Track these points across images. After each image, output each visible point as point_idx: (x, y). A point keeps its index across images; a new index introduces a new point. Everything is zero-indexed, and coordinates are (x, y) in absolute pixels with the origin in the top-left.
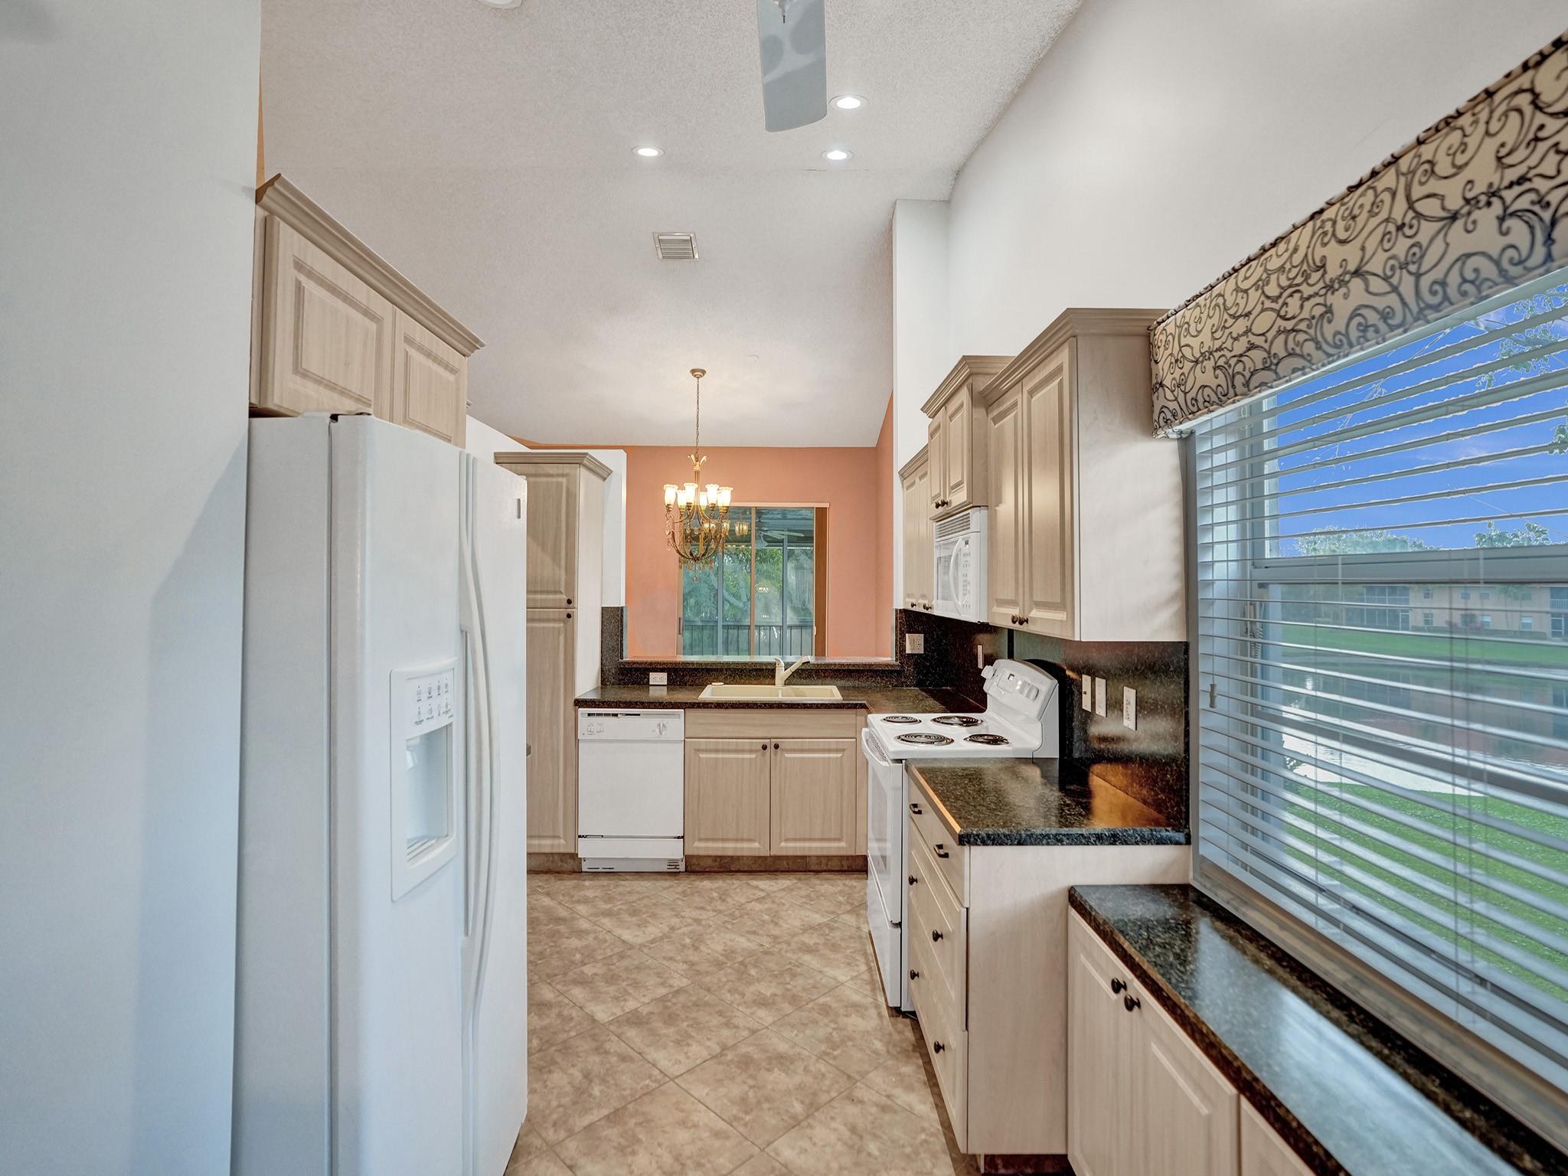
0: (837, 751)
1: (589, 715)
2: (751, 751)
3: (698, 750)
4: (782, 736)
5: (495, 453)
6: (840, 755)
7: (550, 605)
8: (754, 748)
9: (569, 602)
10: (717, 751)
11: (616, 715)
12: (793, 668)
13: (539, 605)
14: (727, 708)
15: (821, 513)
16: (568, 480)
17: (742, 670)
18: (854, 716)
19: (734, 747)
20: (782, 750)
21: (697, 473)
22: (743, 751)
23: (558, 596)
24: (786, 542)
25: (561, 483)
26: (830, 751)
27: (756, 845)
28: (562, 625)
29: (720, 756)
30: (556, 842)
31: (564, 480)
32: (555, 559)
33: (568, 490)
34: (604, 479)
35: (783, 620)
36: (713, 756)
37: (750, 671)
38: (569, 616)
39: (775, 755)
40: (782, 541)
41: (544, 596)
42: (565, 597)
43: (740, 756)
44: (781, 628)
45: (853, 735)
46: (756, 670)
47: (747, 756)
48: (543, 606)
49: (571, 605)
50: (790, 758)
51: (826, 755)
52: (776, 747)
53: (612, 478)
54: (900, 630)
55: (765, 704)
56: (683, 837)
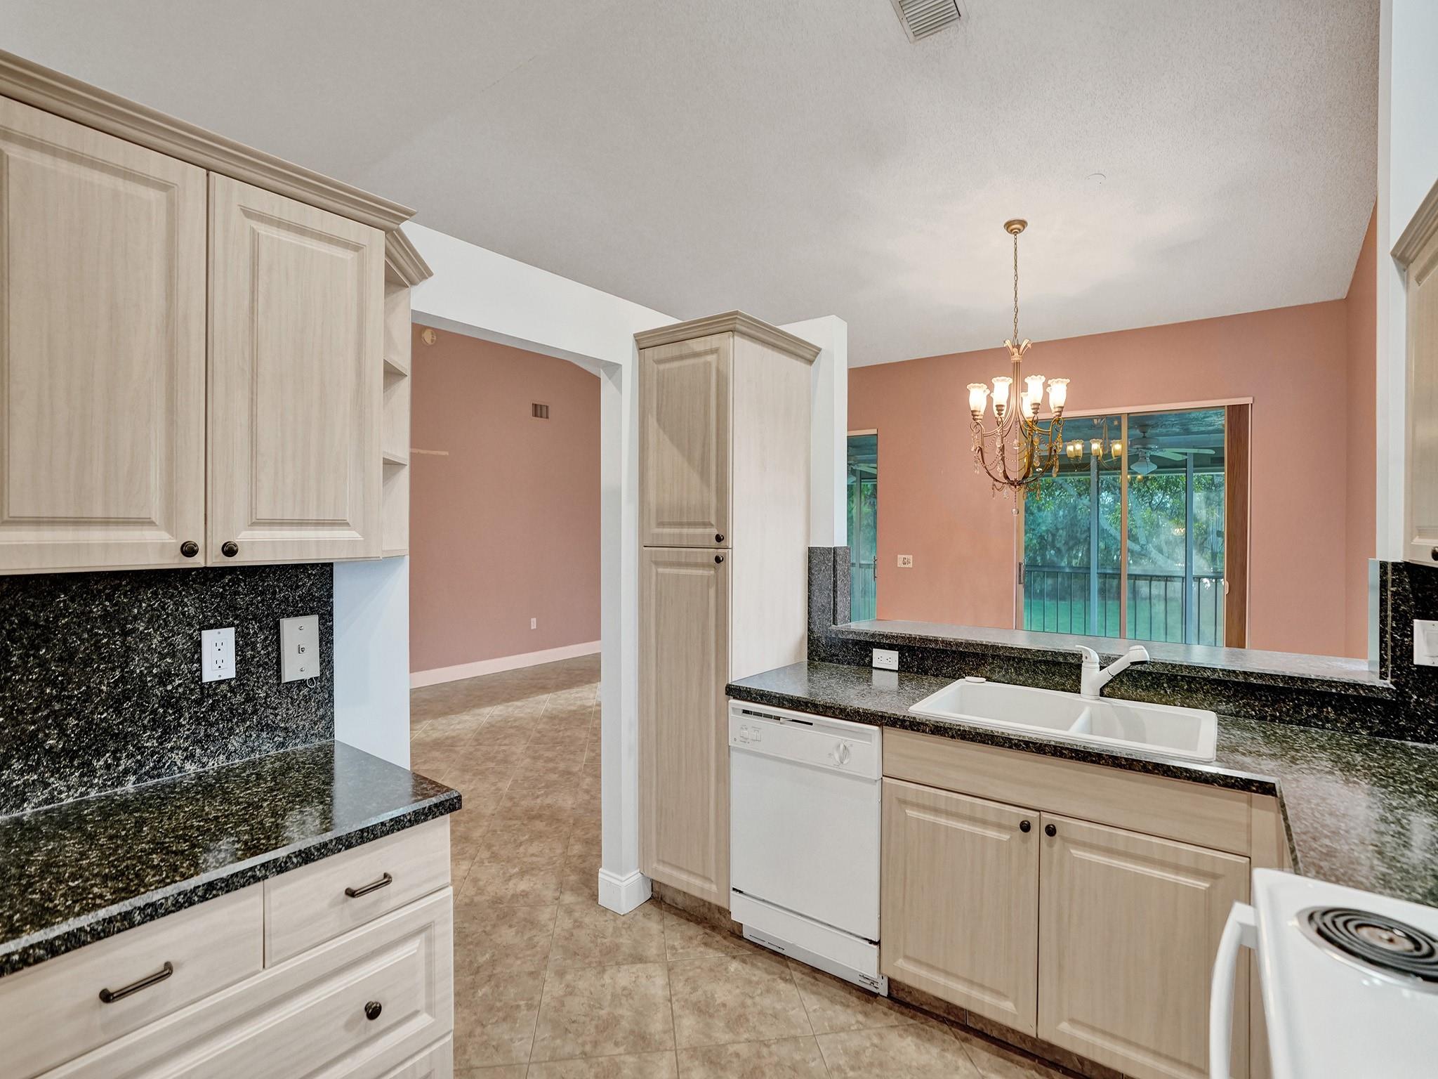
0: (1197, 873)
1: (745, 712)
2: (999, 826)
3: (904, 802)
4: (1061, 810)
5: (635, 336)
6: (1203, 885)
7: (700, 544)
8: (1004, 822)
9: (719, 539)
10: (936, 811)
11: (778, 718)
12: (1115, 668)
13: (685, 544)
14: (953, 737)
15: (1238, 415)
16: (718, 359)
17: (1020, 660)
18: (1245, 805)
19: (967, 812)
20: (1064, 839)
21: (1017, 364)
22: (984, 823)
23: (708, 531)
24: (1190, 464)
25: (709, 364)
26: (1177, 869)
27: (1008, 1005)
28: (712, 572)
29: (942, 821)
30: (707, 886)
31: (711, 358)
32: (704, 474)
33: (718, 371)
34: (810, 362)
35: (1187, 567)
36: (929, 817)
37: (1035, 662)
38: (718, 560)
39: (1051, 845)
40: (1184, 464)
41: (692, 531)
42: (715, 532)
43: (978, 830)
44: (1184, 579)
45: (1243, 848)
46: (1046, 662)
47: (991, 833)
48: (691, 544)
49: (723, 543)
50: (1081, 860)
51: (1170, 876)
52: (1051, 831)
53: (821, 360)
54: (1395, 610)
55: (1027, 743)
56: (878, 943)
